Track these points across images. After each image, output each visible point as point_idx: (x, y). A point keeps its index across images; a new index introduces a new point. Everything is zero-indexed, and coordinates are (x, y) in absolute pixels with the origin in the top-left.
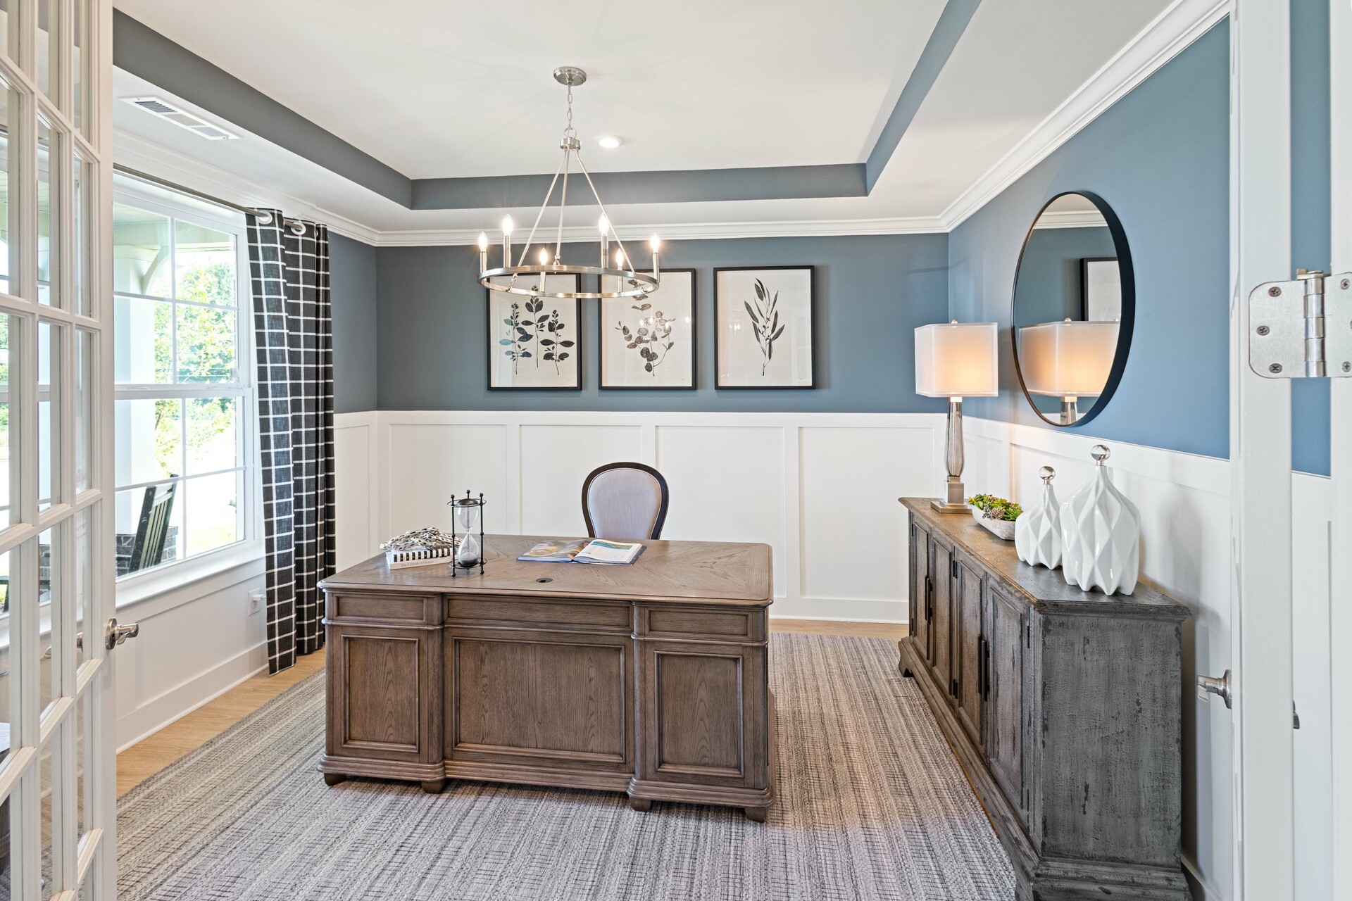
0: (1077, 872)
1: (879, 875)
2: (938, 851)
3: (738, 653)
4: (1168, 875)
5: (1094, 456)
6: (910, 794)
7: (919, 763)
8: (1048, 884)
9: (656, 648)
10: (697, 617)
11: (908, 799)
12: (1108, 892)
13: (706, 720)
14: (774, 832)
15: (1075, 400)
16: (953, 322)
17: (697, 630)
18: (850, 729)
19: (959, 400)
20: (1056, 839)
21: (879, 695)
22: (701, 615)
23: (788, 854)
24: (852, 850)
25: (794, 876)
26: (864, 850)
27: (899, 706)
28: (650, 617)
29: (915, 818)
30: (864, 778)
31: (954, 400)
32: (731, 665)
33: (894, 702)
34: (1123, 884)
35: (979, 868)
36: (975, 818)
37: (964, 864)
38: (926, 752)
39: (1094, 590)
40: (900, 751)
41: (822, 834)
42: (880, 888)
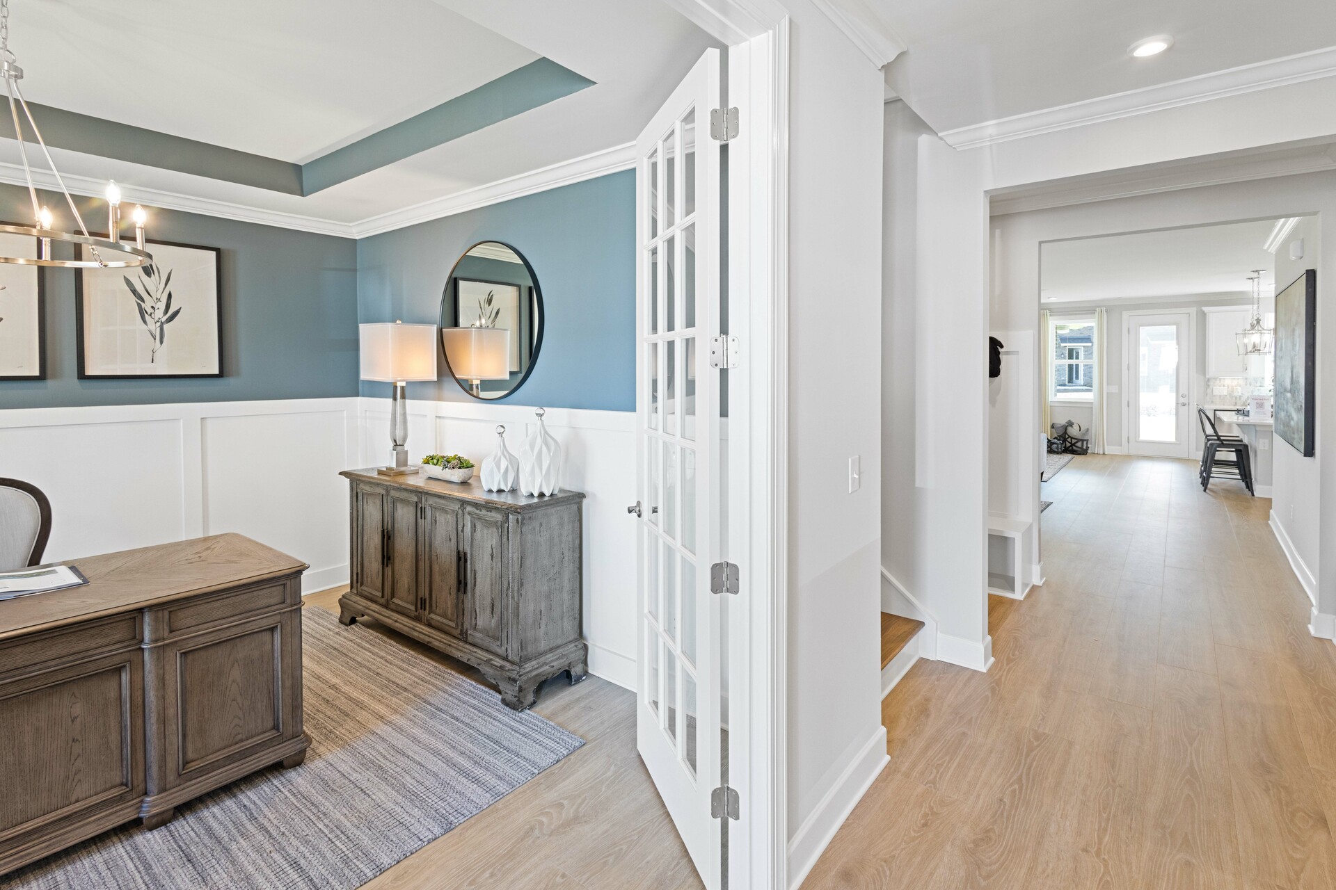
0: (538, 663)
1: (415, 740)
2: (444, 708)
3: (276, 621)
4: (575, 644)
5: (537, 414)
6: (405, 690)
7: (399, 671)
8: (526, 678)
9: (178, 648)
10: (227, 601)
11: (406, 694)
12: (553, 667)
13: (239, 700)
14: (315, 765)
15: (478, 382)
16: (398, 322)
17: (229, 614)
18: (328, 676)
19: (404, 384)
20: (527, 651)
21: (335, 645)
22: (233, 598)
23: (339, 769)
24: (387, 739)
25: (355, 776)
26: (395, 734)
27: (359, 646)
28: (170, 618)
29: (418, 700)
30: (364, 698)
31: (399, 384)
32: (267, 636)
33: (353, 645)
34: (558, 659)
35: (474, 702)
36: (456, 681)
37: (464, 705)
38: (400, 663)
39: (542, 495)
40: (379, 671)
41: (358, 744)
42: (421, 745)
